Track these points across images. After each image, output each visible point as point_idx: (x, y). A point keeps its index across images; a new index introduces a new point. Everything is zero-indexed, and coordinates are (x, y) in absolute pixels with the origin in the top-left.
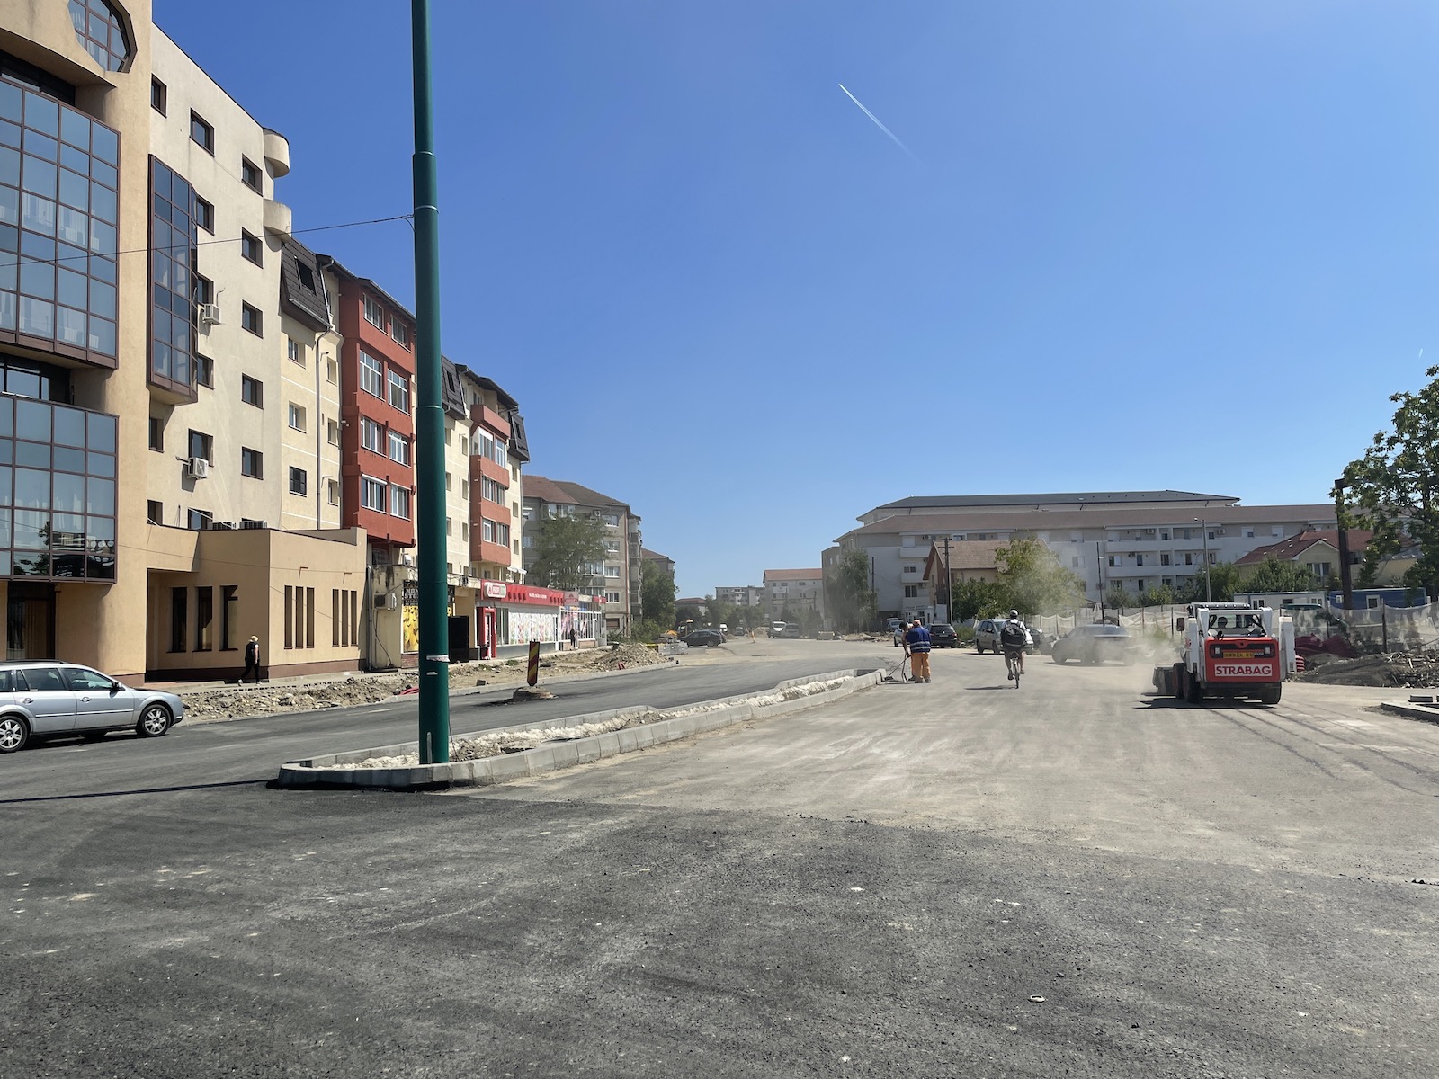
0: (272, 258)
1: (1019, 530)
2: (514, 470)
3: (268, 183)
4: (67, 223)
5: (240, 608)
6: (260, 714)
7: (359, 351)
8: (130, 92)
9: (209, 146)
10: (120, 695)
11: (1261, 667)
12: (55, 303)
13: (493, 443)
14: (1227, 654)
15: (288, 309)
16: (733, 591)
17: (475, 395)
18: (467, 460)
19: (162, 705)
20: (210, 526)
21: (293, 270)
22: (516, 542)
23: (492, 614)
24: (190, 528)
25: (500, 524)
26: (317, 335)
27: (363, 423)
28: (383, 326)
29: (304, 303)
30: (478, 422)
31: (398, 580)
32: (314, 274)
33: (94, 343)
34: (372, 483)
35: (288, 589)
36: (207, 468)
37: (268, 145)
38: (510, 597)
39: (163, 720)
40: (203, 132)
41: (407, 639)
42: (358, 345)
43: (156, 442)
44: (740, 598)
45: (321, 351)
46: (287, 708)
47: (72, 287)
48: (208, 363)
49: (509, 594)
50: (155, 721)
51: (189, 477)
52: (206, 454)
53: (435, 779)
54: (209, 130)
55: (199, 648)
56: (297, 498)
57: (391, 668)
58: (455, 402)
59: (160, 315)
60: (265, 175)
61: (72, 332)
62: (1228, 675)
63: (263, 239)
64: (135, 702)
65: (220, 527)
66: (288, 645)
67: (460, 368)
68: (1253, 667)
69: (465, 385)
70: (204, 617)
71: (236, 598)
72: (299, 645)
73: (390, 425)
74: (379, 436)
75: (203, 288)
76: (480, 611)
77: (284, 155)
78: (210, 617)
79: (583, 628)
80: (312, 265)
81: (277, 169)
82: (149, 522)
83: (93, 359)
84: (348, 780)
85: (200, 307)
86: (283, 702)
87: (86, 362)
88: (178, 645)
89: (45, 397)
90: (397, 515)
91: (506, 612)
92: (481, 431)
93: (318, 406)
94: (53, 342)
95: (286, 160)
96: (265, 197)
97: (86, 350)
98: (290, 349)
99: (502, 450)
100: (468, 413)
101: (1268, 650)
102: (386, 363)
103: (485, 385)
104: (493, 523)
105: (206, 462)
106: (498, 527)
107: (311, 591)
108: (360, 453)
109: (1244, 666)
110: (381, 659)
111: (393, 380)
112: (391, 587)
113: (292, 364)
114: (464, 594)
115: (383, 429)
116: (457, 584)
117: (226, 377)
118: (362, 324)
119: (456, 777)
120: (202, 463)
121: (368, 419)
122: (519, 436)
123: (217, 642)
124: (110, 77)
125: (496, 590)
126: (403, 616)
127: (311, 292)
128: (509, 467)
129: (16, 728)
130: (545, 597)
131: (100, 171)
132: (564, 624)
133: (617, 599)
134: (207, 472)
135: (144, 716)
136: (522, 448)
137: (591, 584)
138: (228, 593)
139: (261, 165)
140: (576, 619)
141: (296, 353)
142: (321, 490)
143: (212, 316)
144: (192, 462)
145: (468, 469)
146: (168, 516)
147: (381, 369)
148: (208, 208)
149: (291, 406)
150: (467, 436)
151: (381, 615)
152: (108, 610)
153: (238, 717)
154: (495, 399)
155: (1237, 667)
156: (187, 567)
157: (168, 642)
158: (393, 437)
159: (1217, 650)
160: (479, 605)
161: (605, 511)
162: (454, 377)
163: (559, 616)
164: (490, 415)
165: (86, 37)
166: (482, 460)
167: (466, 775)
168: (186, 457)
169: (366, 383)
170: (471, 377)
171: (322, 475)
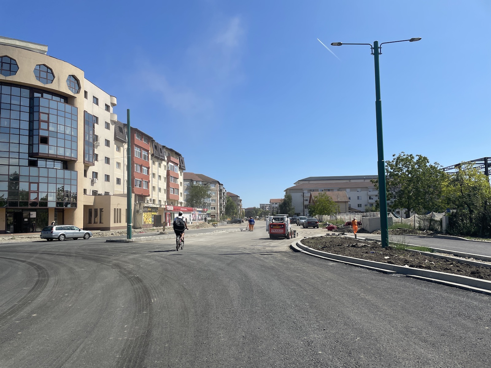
0: (112, 127)
1: (340, 188)
2: (181, 173)
3: (111, 109)
4: (67, 130)
5: (104, 213)
6: (107, 236)
7: (135, 147)
8: (80, 97)
9: (97, 104)
10: (81, 231)
11: (281, 230)
12: (65, 148)
13: (174, 166)
14: (274, 227)
15: (116, 139)
16: (265, 205)
17: (168, 153)
18: (166, 171)
19: (88, 233)
20: (97, 195)
21: (118, 129)
22: (181, 193)
23: (169, 214)
24: (93, 195)
25: (176, 189)
26: (124, 144)
27: (135, 165)
28: (141, 140)
29: (120, 137)
30: (169, 161)
31: (142, 206)
32: (123, 129)
33: (73, 156)
34: (138, 180)
35: (115, 209)
36: (97, 180)
37: (111, 99)
38: (174, 210)
39: (88, 236)
40: (96, 101)
41: (145, 221)
42: (134, 145)
43: (85, 175)
44: (268, 207)
45: (125, 148)
46: (113, 236)
47: (68, 144)
48: (97, 155)
49: (174, 209)
50: (87, 236)
51: (93, 183)
52: (96, 177)
53: (127, 241)
54: (97, 99)
55: (95, 223)
56: (118, 186)
57: (140, 228)
58: (162, 156)
59: (86, 147)
60: (111, 107)
61: (68, 154)
62: (274, 232)
63: (110, 123)
64: (83, 233)
65: (99, 195)
66: (115, 222)
67: (164, 147)
68: (279, 230)
69: (165, 151)
70: (96, 216)
71: (103, 211)
72: (117, 222)
73: (143, 165)
74: (140, 168)
75: (96, 138)
76: (165, 214)
77: (115, 101)
78: (97, 215)
79: (200, 218)
80: (122, 127)
81: (113, 105)
82: (84, 194)
83: (72, 159)
84: (115, 241)
85: (95, 142)
86: (112, 234)
87: (71, 160)
88: (90, 222)
89: (62, 169)
90: (145, 188)
91: (174, 214)
92: (170, 163)
93: (124, 162)
94: (64, 156)
95: (116, 103)
96: (111, 112)
97: (71, 157)
98: (117, 148)
99: (177, 168)
100: (166, 159)
101: (283, 226)
102: (142, 149)
103: (171, 150)
104: (174, 189)
105: (96, 179)
106: (175, 190)
107: (120, 209)
108: (135, 173)
109: (277, 230)
110: (138, 226)
111: (144, 153)
112: (140, 208)
113: (117, 152)
114: (161, 209)
115: (141, 166)
116: (158, 207)
117: (101, 158)
118: (135, 140)
119: (130, 241)
120: (95, 179)
121: (137, 164)
122: (182, 163)
123: (99, 222)
124: (75, 95)
125: (170, 208)
126: (143, 215)
127: (122, 134)
128: (179, 172)
129: (63, 237)
130: (186, 209)
131: (74, 117)
132: (193, 217)
133: (215, 209)
134: (97, 181)
135: (85, 235)
136: (183, 167)
137: (206, 204)
138: (101, 210)
139: (110, 105)
140: (197, 215)
141: (118, 149)
142: (124, 183)
143: (98, 144)
144: (93, 179)
145: (166, 174)
146: (88, 193)
147: (141, 151)
148: (97, 118)
149: (117, 162)
150: (166, 165)
151: (138, 215)
152: (75, 214)
153: (102, 237)
154: (174, 154)
155: (276, 230)
156: (92, 204)
157: (88, 222)
158: (144, 168)
159: (272, 226)
160: (165, 212)
161: (211, 183)
162: (162, 149)
163: (191, 215)
164: (172, 159)
165: (70, 87)
166: (170, 172)
167: (131, 241)
168: (92, 178)
169: (136, 155)
170: (167, 148)
171: (125, 179)
